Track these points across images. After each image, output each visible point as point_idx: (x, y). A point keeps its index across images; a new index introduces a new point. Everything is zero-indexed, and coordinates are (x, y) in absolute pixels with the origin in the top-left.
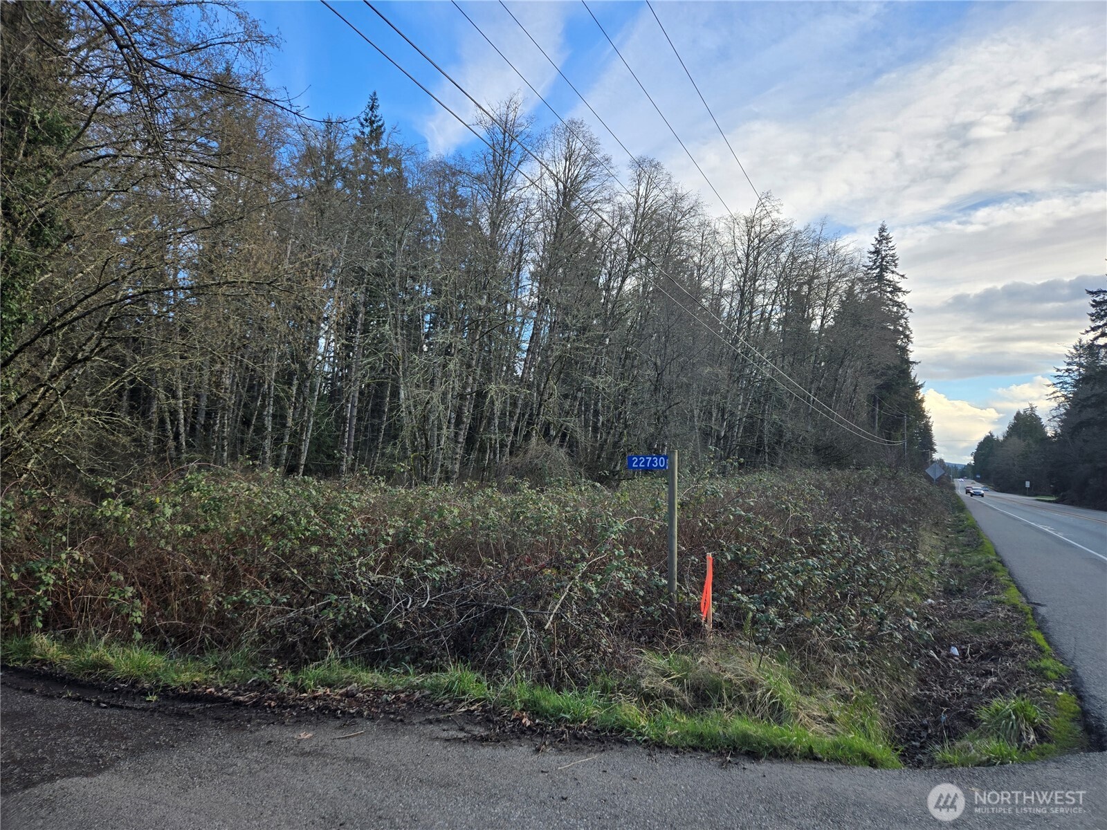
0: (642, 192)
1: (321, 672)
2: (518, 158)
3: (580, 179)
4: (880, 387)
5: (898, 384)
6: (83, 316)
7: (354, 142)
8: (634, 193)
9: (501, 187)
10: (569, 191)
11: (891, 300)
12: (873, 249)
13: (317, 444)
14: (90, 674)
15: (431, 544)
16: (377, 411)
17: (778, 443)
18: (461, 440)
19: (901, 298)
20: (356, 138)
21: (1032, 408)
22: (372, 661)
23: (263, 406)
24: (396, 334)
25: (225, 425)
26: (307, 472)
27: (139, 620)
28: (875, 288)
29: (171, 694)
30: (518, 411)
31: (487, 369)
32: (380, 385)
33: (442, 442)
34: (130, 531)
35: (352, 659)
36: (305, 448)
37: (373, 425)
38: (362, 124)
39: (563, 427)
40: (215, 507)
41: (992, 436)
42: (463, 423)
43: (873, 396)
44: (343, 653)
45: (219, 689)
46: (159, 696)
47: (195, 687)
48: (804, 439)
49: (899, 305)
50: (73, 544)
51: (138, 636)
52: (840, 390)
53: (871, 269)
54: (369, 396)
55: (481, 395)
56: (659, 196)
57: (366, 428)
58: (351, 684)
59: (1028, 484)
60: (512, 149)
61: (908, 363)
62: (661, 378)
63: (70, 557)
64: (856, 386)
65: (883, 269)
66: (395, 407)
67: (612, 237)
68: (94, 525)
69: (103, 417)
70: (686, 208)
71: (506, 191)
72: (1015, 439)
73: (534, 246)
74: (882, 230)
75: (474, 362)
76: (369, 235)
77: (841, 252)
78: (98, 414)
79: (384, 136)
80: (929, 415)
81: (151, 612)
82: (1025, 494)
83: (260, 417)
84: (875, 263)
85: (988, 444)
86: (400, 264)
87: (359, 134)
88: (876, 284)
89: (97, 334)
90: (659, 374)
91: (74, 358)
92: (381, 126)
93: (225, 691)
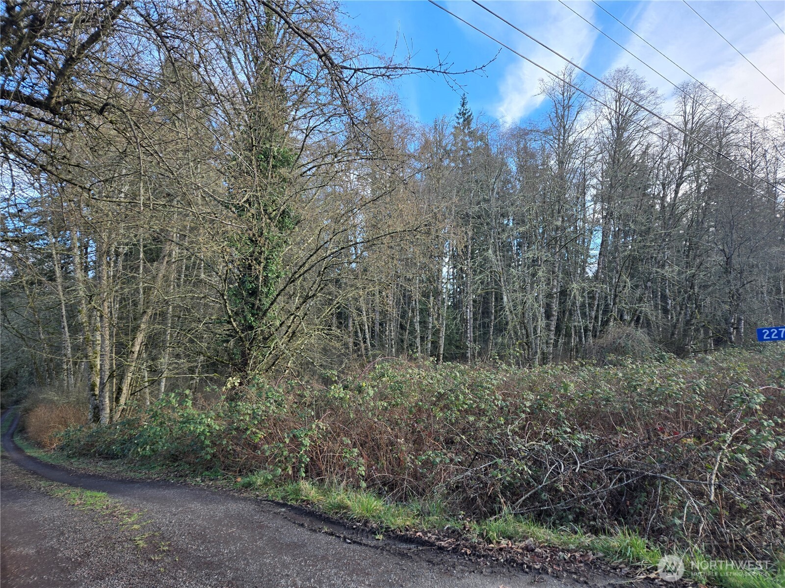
0: (689, 109)
1: (500, 524)
2: (576, 110)
3: (630, 113)
6: (310, 269)
7: (453, 130)
8: (682, 113)
9: (564, 134)
10: (621, 124)
13: (449, 340)
14: (337, 513)
15: (561, 413)
16: (486, 313)
18: (553, 329)
20: (455, 127)
22: (540, 518)
23: (413, 317)
24: (496, 256)
25: (392, 331)
26: (446, 359)
27: (363, 473)
29: (391, 534)
30: (596, 303)
31: (567, 273)
32: (487, 293)
33: (539, 331)
34: (350, 406)
35: (522, 514)
36: (442, 342)
37: (484, 323)
38: (457, 117)
39: (638, 312)
40: (398, 388)
42: (553, 315)
44: (514, 509)
45: (425, 533)
46: (384, 535)
47: (407, 530)
50: (318, 418)
51: (364, 484)
54: (480, 303)
55: (564, 293)
56: (706, 111)
57: (480, 325)
58: (527, 538)
60: (570, 104)
62: (731, 261)
63: (317, 426)
66: (500, 308)
67: (662, 154)
68: (329, 403)
69: (325, 332)
70: (733, 115)
71: (568, 136)
73: (594, 175)
75: (557, 269)
76: (470, 190)
78: (322, 329)
79: (474, 121)
81: (369, 467)
83: (412, 324)
86: (494, 207)
87: (456, 125)
89: (318, 279)
90: (727, 259)
91: (307, 296)
92: (470, 116)
93: (429, 535)
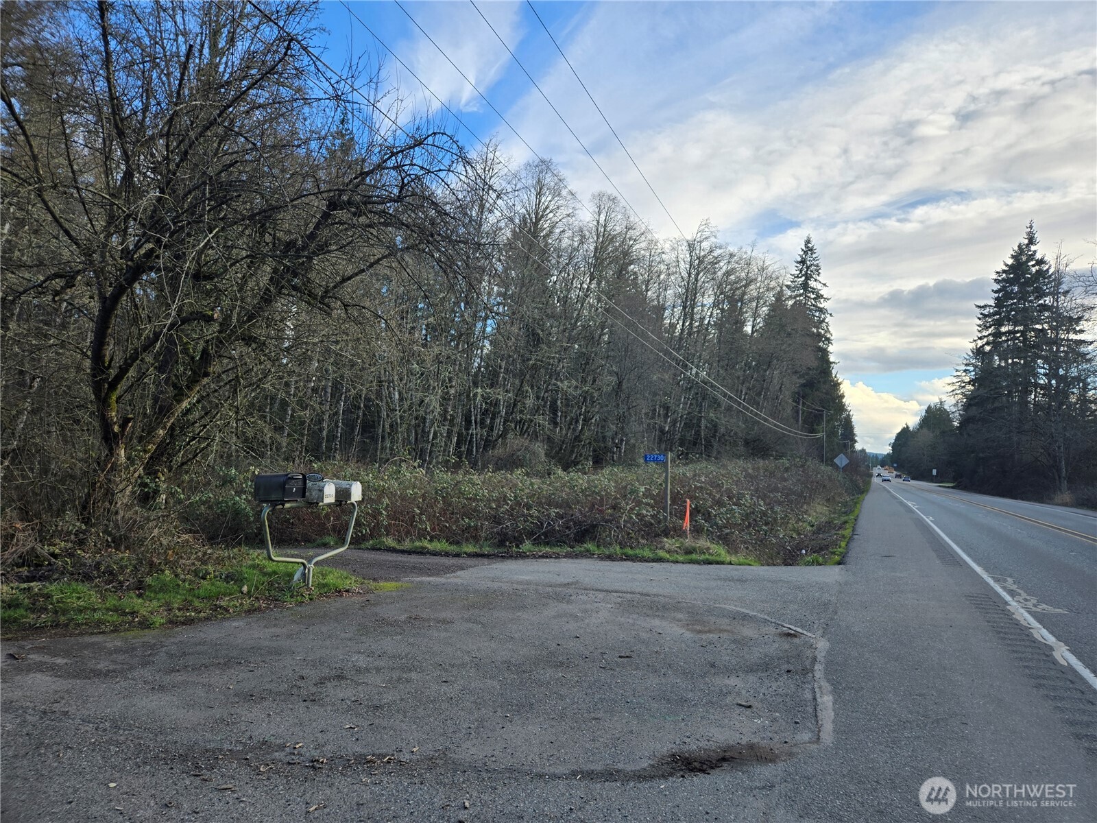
4: (804, 385)
5: (819, 382)
11: (814, 305)
12: (799, 259)
17: (714, 436)
19: (822, 304)
21: (941, 402)
28: (801, 295)
41: (908, 427)
43: (798, 393)
48: (736, 434)
49: (821, 310)
52: (768, 389)
53: (798, 277)
59: (934, 472)
61: (829, 363)
62: (622, 386)
64: (782, 385)
65: (808, 277)
72: (925, 430)
74: (808, 242)
77: (770, 269)
80: (849, 409)
82: (932, 481)
84: (801, 272)
85: (904, 434)
88: (802, 291)
90: (620, 382)
